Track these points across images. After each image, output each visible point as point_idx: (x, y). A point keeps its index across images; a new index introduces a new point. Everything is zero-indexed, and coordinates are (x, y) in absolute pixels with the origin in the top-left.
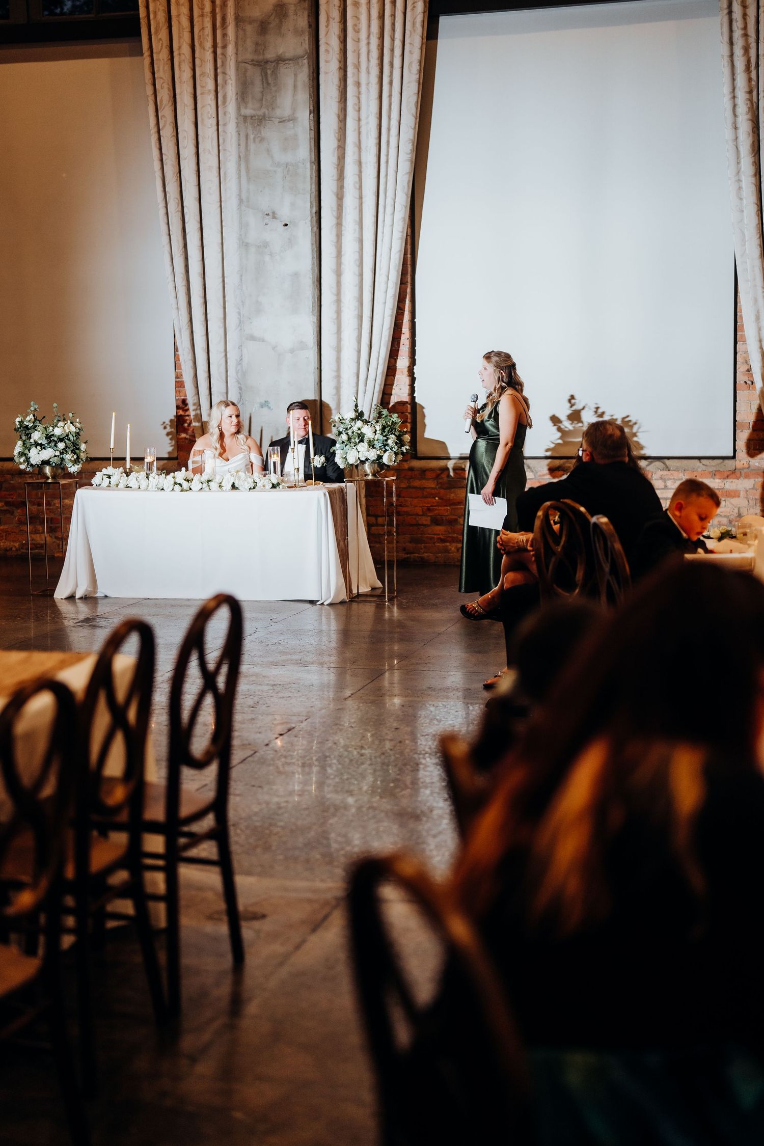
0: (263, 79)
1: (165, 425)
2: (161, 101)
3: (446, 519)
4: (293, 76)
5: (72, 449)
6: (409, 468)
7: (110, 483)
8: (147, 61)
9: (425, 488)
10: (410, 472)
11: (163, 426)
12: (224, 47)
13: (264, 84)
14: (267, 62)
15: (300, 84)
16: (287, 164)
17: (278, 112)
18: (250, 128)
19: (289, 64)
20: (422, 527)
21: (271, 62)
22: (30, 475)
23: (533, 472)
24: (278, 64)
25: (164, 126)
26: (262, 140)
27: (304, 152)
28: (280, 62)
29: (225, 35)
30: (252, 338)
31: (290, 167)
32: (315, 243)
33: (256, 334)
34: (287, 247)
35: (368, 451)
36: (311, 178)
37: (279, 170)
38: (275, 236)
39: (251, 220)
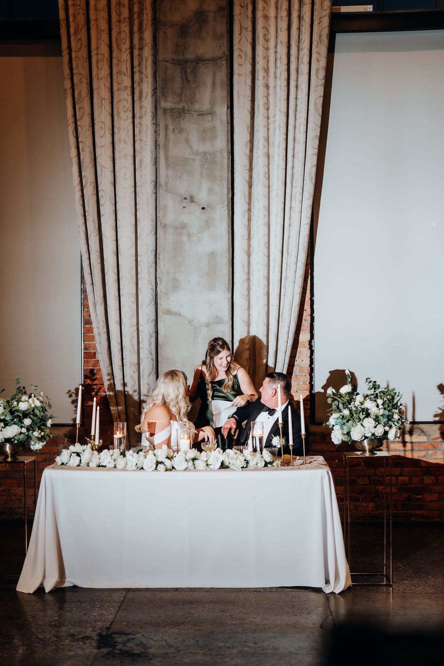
0: (183, 76)
1: (70, 393)
2: (80, 94)
4: (212, 74)
5: (39, 425)
7: (80, 462)
8: (66, 58)
9: (325, 451)
11: (68, 395)
12: (141, 49)
13: (184, 81)
14: (186, 61)
15: (218, 82)
16: (205, 153)
17: (197, 106)
18: (170, 120)
19: (208, 64)
21: (191, 62)
23: (426, 435)
24: (197, 63)
25: (82, 117)
26: (181, 131)
27: (221, 143)
28: (199, 62)
29: (141, 39)
30: (169, 312)
31: (208, 155)
32: (230, 226)
33: (173, 308)
34: (204, 229)
35: (375, 427)
36: (228, 167)
37: (198, 158)
38: (193, 218)
39: (169, 203)
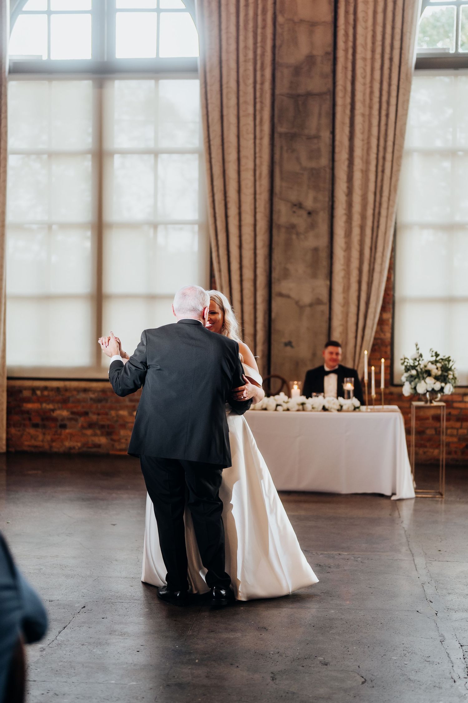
0: (295, 107)
4: (318, 105)
10: (390, 395)
12: (262, 84)
13: (296, 111)
14: (299, 95)
15: (323, 113)
16: (312, 169)
17: (306, 132)
18: (284, 142)
19: (316, 98)
21: (302, 96)
22: (93, 392)
24: (307, 97)
26: (293, 151)
27: (324, 161)
28: (309, 96)
29: (263, 75)
30: (281, 295)
31: (314, 171)
32: (330, 227)
33: (284, 292)
34: (310, 229)
35: (435, 383)
36: (330, 180)
37: (306, 173)
38: (301, 221)
39: (282, 208)
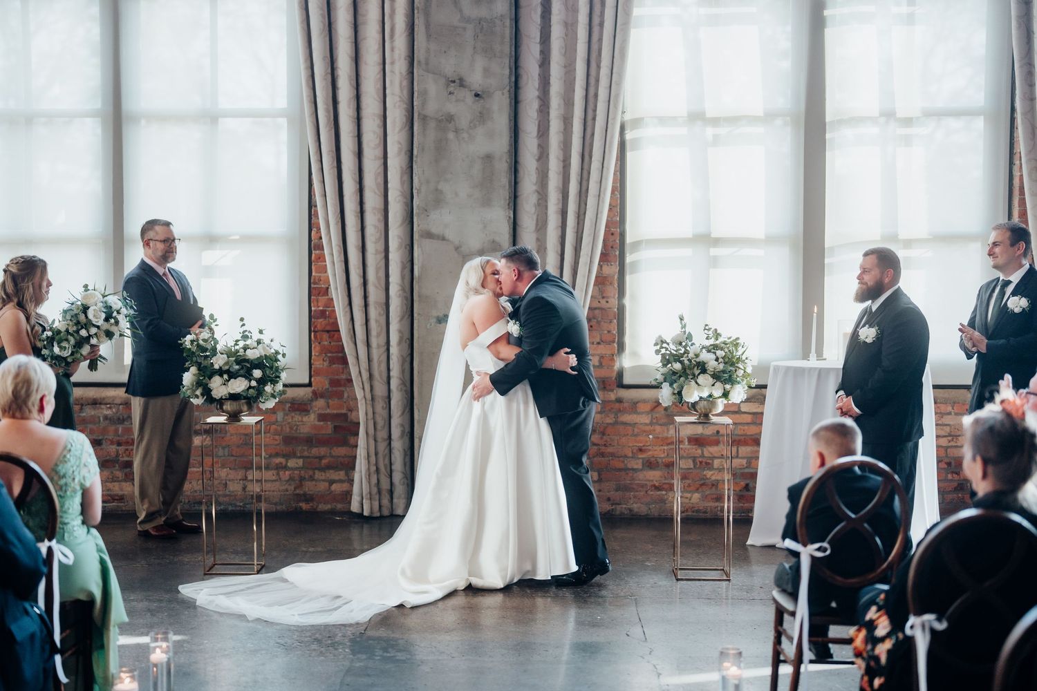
3: (662, 462)
6: (616, 399)
9: (636, 424)
10: (617, 404)
16: (480, 19)
20: (631, 471)
22: (108, 406)
27: (502, 5)
30: (429, 235)
31: (484, 24)
32: (513, 119)
33: (434, 230)
34: (477, 123)
35: (713, 385)
36: (511, 39)
37: (470, 27)
38: (463, 108)
39: (430, 87)
